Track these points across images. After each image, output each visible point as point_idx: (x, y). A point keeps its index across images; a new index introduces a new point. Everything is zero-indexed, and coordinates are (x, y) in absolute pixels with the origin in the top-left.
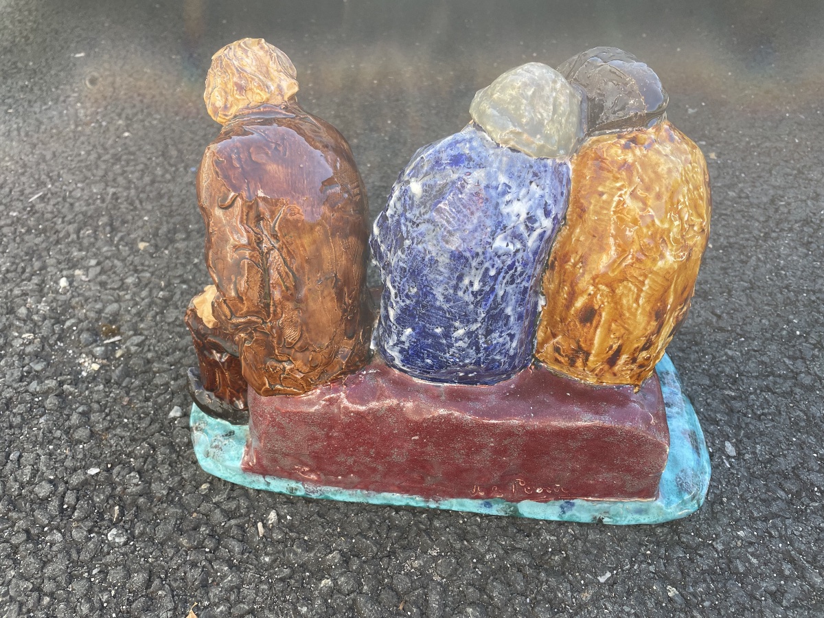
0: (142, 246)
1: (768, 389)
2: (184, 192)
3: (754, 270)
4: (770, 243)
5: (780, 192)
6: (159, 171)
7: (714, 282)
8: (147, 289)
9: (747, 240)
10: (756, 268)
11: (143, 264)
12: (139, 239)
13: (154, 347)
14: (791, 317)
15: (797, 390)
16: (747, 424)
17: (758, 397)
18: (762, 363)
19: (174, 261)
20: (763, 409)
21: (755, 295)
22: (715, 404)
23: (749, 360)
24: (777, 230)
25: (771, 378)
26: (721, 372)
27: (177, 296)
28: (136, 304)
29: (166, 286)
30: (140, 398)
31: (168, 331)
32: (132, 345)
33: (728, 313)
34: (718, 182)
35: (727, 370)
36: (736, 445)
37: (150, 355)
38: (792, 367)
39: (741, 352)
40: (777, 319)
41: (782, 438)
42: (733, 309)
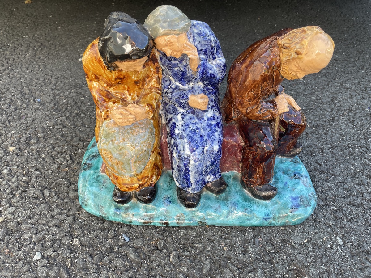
0: (11, 149)
1: (351, 204)
2: (34, 114)
3: (331, 137)
4: (336, 122)
5: (335, 96)
6: (19, 103)
7: (314, 146)
8: (16, 176)
9: (325, 122)
10: (332, 137)
11: (12, 161)
12: (10, 145)
13: (21, 213)
14: (353, 162)
15: (364, 203)
16: (345, 225)
17: (347, 209)
18: (345, 189)
19: (30, 157)
20: (351, 215)
21: (334, 151)
22: (328, 215)
23: (339, 188)
24: (337, 115)
25: (351, 197)
26: (327, 196)
27: (33, 180)
28: (10, 186)
29: (27, 173)
30: (16, 249)
31: (30, 202)
32: (8, 213)
33: (324, 163)
34: (305, 92)
35: (330, 195)
36: (342, 238)
37: (19, 220)
38: (359, 190)
39: (334, 184)
40: (348, 164)
41: (362, 231)
42: (326, 160)
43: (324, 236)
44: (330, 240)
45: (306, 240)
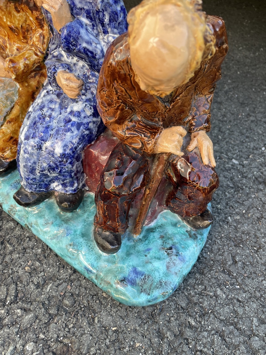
1: (222, 334)
7: (254, 236)
15: (242, 348)
17: (208, 336)
18: (235, 312)
20: (204, 347)
22: (174, 323)
23: (228, 304)
25: (232, 327)
26: (201, 303)
33: (244, 263)
35: (206, 304)
38: (254, 328)
39: (228, 296)
42: (250, 262)
43: (141, 342)
44: (143, 351)
45: (115, 328)
